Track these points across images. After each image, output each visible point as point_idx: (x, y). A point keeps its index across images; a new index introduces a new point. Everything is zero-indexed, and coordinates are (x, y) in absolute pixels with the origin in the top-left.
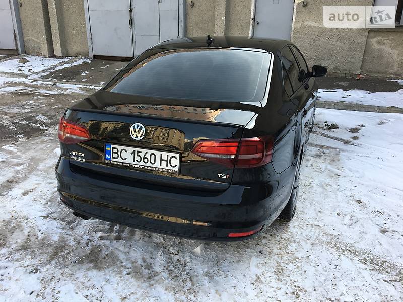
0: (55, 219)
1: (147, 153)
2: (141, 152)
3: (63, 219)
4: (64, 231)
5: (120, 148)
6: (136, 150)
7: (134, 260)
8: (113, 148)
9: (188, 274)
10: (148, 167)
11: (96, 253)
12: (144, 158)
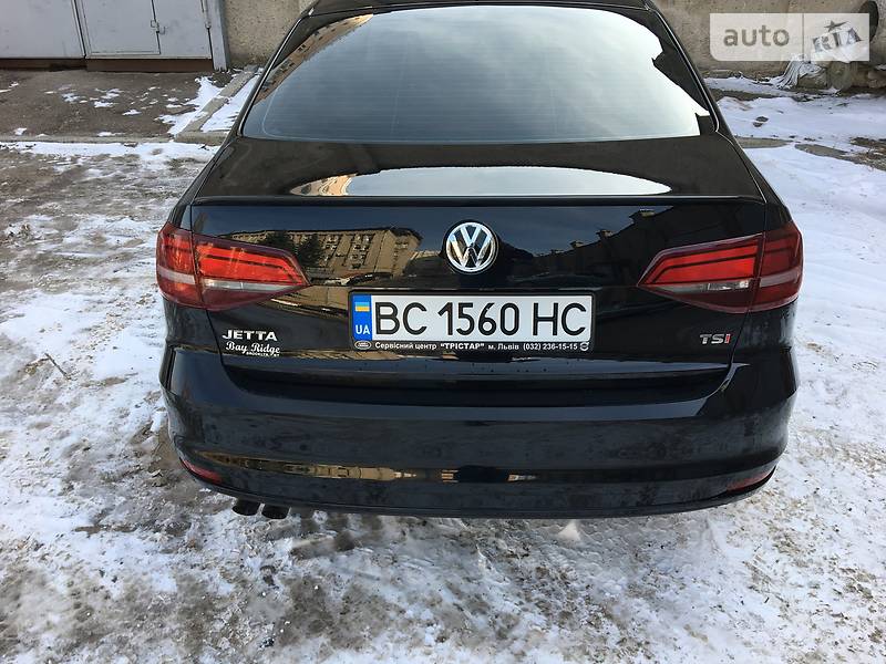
0: (125, 529)
1: (490, 305)
2: (470, 305)
3: (150, 524)
4: (177, 558)
5: (401, 302)
6: (456, 300)
7: (429, 598)
8: (379, 305)
9: (588, 599)
10: (496, 344)
11: (310, 600)
12: (483, 319)
